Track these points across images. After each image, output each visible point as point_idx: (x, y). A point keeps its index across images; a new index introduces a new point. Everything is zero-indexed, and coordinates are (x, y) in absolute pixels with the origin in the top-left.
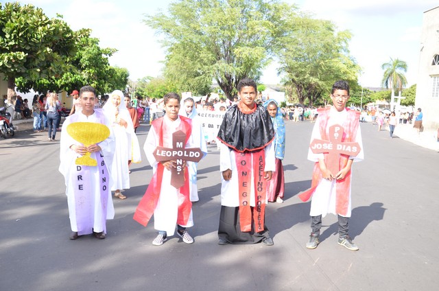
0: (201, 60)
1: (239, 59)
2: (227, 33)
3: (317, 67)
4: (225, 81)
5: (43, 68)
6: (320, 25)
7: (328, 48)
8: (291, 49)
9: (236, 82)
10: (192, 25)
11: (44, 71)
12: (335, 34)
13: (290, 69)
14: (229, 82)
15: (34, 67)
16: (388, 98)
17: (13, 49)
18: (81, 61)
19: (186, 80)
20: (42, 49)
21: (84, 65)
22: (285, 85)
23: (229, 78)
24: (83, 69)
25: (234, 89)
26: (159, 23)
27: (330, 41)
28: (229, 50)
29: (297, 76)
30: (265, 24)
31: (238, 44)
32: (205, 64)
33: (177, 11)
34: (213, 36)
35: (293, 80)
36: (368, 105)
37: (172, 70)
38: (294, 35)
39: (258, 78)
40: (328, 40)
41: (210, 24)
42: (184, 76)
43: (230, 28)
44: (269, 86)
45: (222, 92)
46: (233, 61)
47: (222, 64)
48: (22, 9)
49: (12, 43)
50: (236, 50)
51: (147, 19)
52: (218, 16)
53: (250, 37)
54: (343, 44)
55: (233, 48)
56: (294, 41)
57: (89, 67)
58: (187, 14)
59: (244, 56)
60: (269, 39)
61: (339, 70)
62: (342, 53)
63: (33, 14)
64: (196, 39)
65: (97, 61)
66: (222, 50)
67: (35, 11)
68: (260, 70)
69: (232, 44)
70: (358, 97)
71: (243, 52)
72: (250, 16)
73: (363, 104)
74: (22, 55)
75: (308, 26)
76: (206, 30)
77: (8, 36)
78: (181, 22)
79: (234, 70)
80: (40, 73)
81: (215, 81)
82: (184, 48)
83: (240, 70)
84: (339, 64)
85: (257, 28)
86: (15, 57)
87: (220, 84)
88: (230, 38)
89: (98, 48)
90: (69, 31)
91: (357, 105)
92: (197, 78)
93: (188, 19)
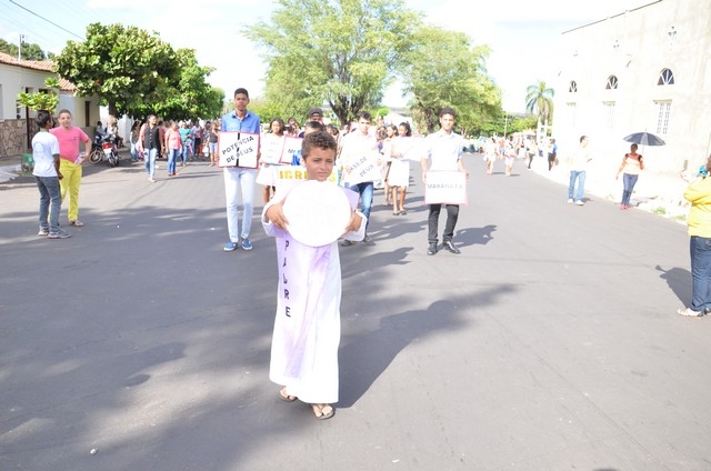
0: (310, 80)
1: (356, 76)
2: (342, 46)
3: (450, 88)
4: (340, 104)
5: (146, 93)
6: (453, 38)
7: (462, 67)
8: (418, 66)
9: (352, 106)
10: (300, 37)
11: (148, 96)
12: (471, 49)
13: (417, 91)
14: (344, 105)
15: (138, 92)
16: (535, 126)
17: (118, 74)
18: (181, 82)
19: (292, 102)
20: (148, 74)
21: (183, 87)
22: (412, 108)
23: (343, 100)
24: (182, 92)
25: (350, 113)
26: (260, 34)
27: (464, 58)
28: (344, 67)
29: (425, 99)
30: (385, 36)
31: (354, 59)
32: (315, 83)
33: (282, 20)
34: (325, 49)
35: (420, 104)
36: (515, 135)
37: (275, 88)
38: (422, 49)
39: (379, 100)
40: (462, 56)
41: (322, 34)
42: (290, 97)
43: (346, 41)
44: (394, 110)
45: (335, 116)
46: (349, 80)
47: (335, 84)
48: (126, 30)
49: (118, 67)
50: (352, 66)
51: (245, 29)
52: (331, 25)
53: (369, 51)
54: (481, 62)
55: (350, 63)
56: (422, 56)
57: (190, 90)
58: (293, 23)
59: (361, 74)
60: (391, 53)
61: (475, 93)
62: (479, 71)
63: (137, 36)
64: (304, 52)
65: (197, 83)
66: (335, 66)
67: (139, 33)
68: (382, 91)
69: (348, 59)
70: (501, 125)
71: (360, 69)
72: (368, 26)
73: (508, 134)
74: (128, 81)
75: (438, 39)
76: (317, 42)
77: (114, 60)
78: (286, 32)
79: (350, 92)
80: (144, 98)
81: (326, 103)
82: (290, 64)
83: (357, 91)
84: (475, 86)
85: (376, 41)
86: (120, 83)
87: (334, 108)
88: (345, 53)
89: (199, 69)
90: (171, 52)
91: (501, 134)
92: (305, 99)
93: (294, 29)
